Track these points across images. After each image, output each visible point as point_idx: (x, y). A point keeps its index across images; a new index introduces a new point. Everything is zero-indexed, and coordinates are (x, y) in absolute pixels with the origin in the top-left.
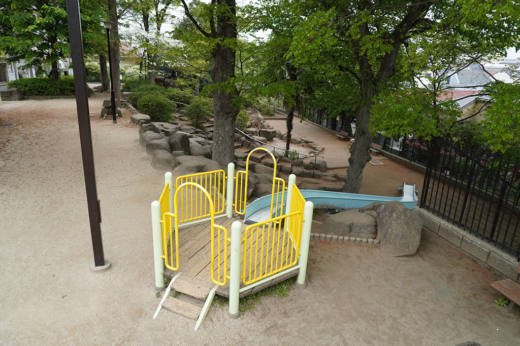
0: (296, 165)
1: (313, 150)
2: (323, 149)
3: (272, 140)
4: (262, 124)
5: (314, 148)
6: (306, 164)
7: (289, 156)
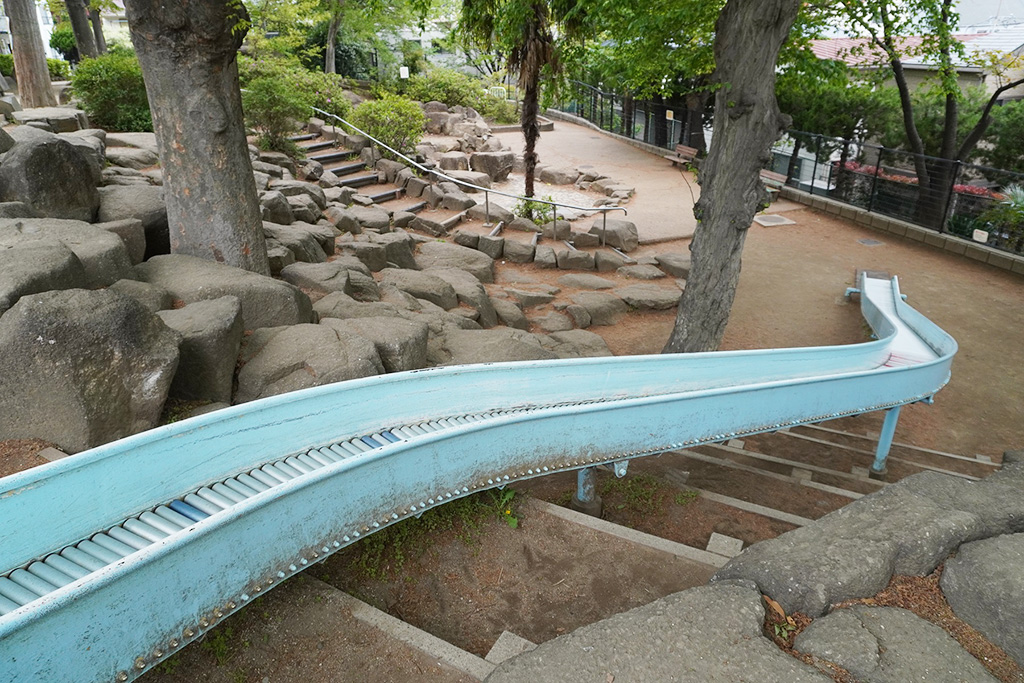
0: (550, 238)
1: (603, 197)
2: (631, 194)
3: (505, 179)
4: (484, 141)
5: (609, 192)
6: (578, 232)
7: (535, 214)
